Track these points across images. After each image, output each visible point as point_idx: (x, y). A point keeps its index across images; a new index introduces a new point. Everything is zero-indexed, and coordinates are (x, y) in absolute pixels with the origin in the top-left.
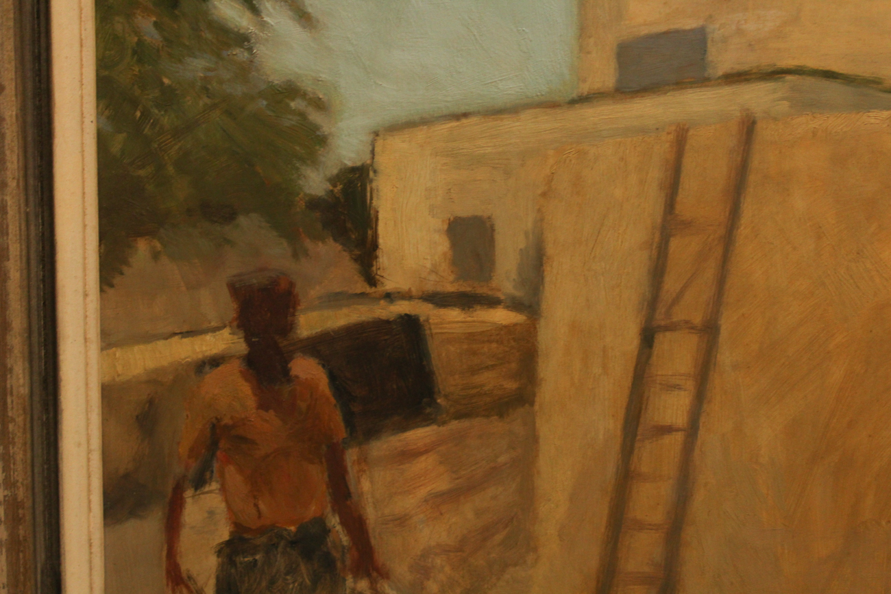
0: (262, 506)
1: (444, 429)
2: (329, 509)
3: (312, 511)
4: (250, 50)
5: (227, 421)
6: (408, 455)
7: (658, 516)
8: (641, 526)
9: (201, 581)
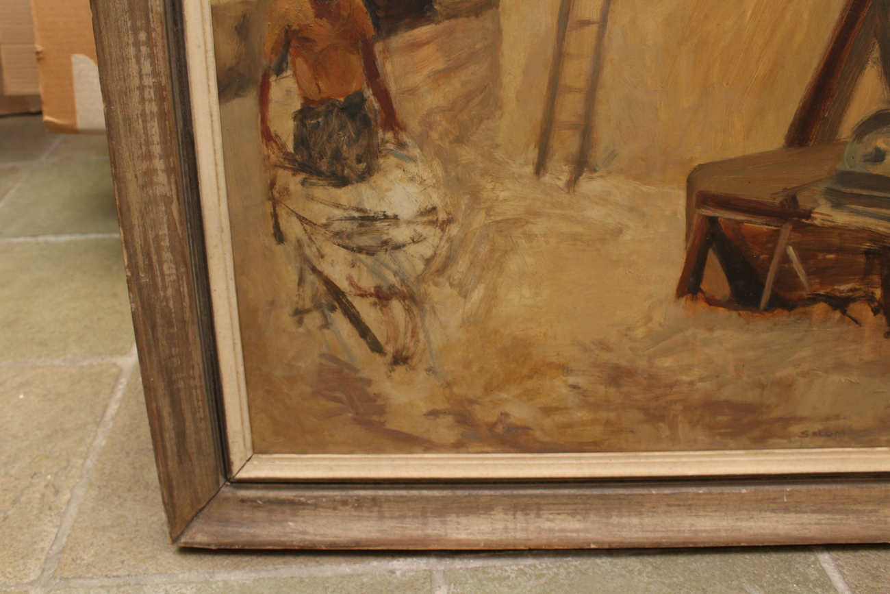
0: (321, 85)
1: (439, 27)
2: (365, 85)
3: (354, 87)
5: (295, 27)
6: (416, 46)
7: (581, 83)
8: (570, 90)
9: (284, 139)
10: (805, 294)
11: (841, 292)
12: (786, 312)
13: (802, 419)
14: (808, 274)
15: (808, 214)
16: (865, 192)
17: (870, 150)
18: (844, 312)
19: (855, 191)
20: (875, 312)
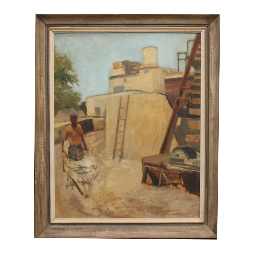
0: (74, 142)
1: (95, 132)
2: (81, 142)
3: (79, 143)
4: (72, 89)
5: (69, 132)
6: (91, 136)
7: (120, 142)
8: (118, 143)
9: (66, 152)
10: (168, 183)
11: (175, 182)
12: (164, 187)
13: (171, 211)
14: (168, 178)
15: (166, 167)
16: (176, 162)
17: (176, 154)
18: (176, 187)
19: (175, 162)
20: (183, 187)
